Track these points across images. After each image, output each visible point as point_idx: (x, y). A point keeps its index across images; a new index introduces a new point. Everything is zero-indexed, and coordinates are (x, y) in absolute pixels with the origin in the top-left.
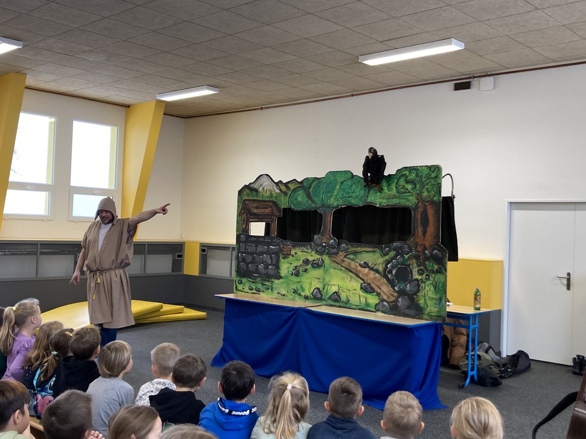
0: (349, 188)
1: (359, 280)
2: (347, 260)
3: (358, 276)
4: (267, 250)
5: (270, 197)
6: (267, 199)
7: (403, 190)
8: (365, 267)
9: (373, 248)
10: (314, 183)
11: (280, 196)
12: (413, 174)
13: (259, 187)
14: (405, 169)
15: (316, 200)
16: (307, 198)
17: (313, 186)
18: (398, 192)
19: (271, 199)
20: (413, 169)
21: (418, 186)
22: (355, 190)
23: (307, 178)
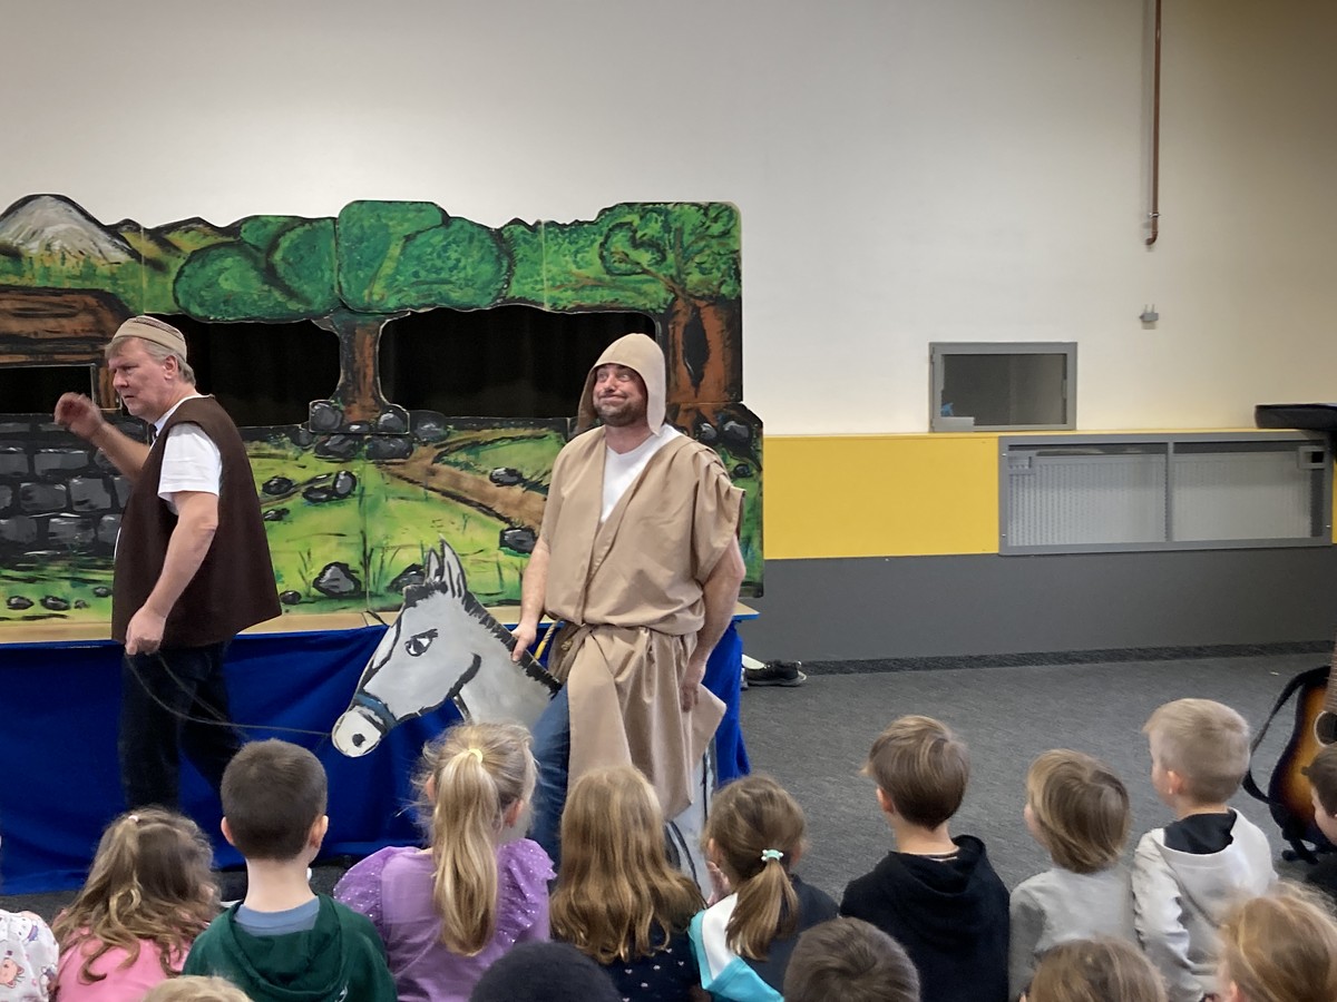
0: (439, 256)
1: (494, 521)
2: (446, 467)
3: (489, 511)
4: (86, 462)
5: (80, 277)
6: (68, 285)
7: (623, 266)
8: (512, 484)
9: (534, 426)
10: (292, 235)
11: (134, 275)
12: (653, 224)
13: (26, 241)
14: (627, 209)
15: (308, 289)
16: (265, 283)
17: (285, 243)
18: (609, 271)
19: (88, 285)
20: (652, 211)
21: (671, 257)
22: (458, 261)
23: (256, 217)
